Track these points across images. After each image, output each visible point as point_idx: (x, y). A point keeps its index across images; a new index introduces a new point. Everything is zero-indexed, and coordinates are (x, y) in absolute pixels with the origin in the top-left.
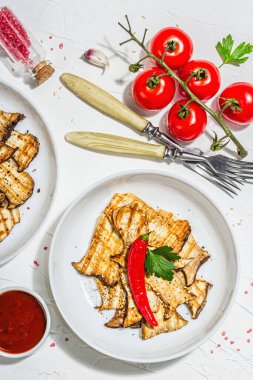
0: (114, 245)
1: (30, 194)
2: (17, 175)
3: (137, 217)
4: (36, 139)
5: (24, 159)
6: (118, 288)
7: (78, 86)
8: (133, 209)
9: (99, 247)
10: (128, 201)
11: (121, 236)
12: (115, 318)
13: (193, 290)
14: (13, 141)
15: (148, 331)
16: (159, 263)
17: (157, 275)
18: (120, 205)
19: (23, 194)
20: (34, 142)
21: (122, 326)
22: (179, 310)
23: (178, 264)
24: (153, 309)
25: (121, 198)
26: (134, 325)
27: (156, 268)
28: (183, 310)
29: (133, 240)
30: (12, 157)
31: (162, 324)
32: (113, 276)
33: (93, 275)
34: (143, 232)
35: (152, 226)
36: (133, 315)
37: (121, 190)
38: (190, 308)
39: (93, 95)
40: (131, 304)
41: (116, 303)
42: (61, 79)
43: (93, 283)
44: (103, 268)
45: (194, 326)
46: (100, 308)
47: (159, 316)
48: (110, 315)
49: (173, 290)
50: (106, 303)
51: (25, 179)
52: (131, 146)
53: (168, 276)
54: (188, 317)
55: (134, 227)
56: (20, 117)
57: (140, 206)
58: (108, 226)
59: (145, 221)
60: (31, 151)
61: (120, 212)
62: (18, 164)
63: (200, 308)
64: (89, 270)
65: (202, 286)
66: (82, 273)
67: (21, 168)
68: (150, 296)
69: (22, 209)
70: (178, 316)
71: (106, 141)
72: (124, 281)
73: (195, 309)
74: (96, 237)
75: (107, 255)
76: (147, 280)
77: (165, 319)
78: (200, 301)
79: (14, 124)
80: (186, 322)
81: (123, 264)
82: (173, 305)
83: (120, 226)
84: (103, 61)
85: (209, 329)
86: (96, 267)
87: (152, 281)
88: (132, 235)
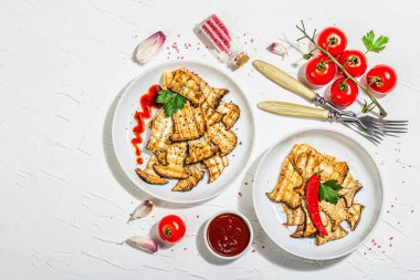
0: (295, 180)
1: (234, 146)
2: (225, 132)
3: (312, 160)
4: (237, 107)
5: (230, 121)
6: (299, 210)
7: (266, 69)
8: (308, 155)
9: (285, 181)
10: (305, 150)
11: (300, 174)
12: (297, 231)
13: (351, 210)
14: (221, 109)
15: (321, 240)
16: (328, 192)
17: (327, 201)
18: (299, 152)
19: (230, 146)
20: (236, 109)
21: (302, 236)
22: (342, 225)
23: (341, 192)
24: (324, 224)
25: (299, 148)
26: (310, 236)
27: (326, 196)
28: (344, 225)
29: (309, 176)
30: (221, 120)
31: (330, 235)
32: (295, 201)
33: (281, 201)
34: (316, 170)
35: (322, 166)
36: (310, 229)
37: (299, 142)
38: (350, 223)
39: (277, 75)
40: (309, 221)
41: (298, 221)
42: (253, 64)
43: (281, 207)
44: (288, 197)
45: (352, 236)
46: (287, 224)
47: (328, 229)
48: (293, 229)
49: (338, 211)
50: (291, 221)
51: (231, 135)
52: (306, 110)
53: (334, 201)
54: (348, 229)
55: (309, 167)
56: (226, 92)
57: (314, 153)
58: (291, 167)
59: (317, 163)
60: (234, 116)
61: (300, 157)
62: (225, 125)
63: (356, 223)
64: (278, 198)
65: (357, 208)
66: (273, 200)
67: (228, 128)
68: (322, 215)
69: (229, 156)
70: (341, 229)
71: (287, 108)
72: (303, 205)
73: (353, 224)
74: (283, 175)
75: (291, 187)
76: (320, 204)
77: (333, 231)
78: (356, 218)
79: (222, 96)
80: (347, 233)
81: (303, 193)
82: (338, 221)
83: (300, 167)
84: (284, 51)
85: (362, 238)
86: (283, 196)
87: (323, 204)
88: (308, 173)
